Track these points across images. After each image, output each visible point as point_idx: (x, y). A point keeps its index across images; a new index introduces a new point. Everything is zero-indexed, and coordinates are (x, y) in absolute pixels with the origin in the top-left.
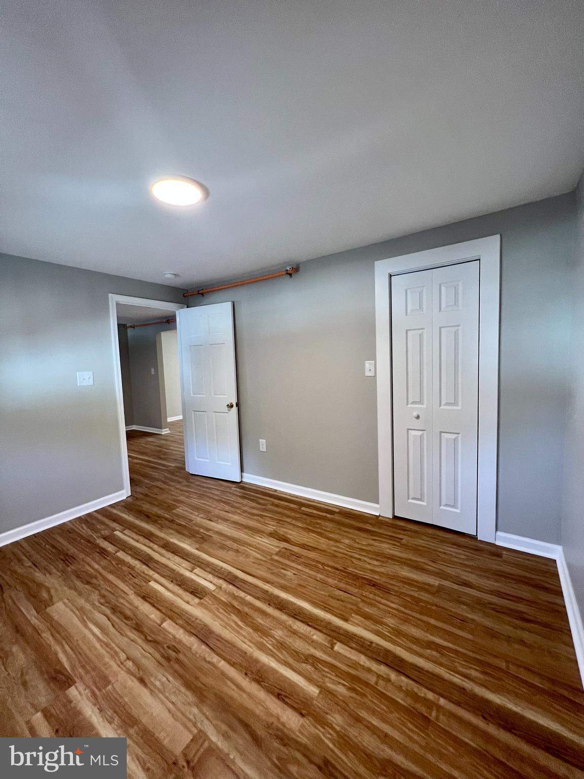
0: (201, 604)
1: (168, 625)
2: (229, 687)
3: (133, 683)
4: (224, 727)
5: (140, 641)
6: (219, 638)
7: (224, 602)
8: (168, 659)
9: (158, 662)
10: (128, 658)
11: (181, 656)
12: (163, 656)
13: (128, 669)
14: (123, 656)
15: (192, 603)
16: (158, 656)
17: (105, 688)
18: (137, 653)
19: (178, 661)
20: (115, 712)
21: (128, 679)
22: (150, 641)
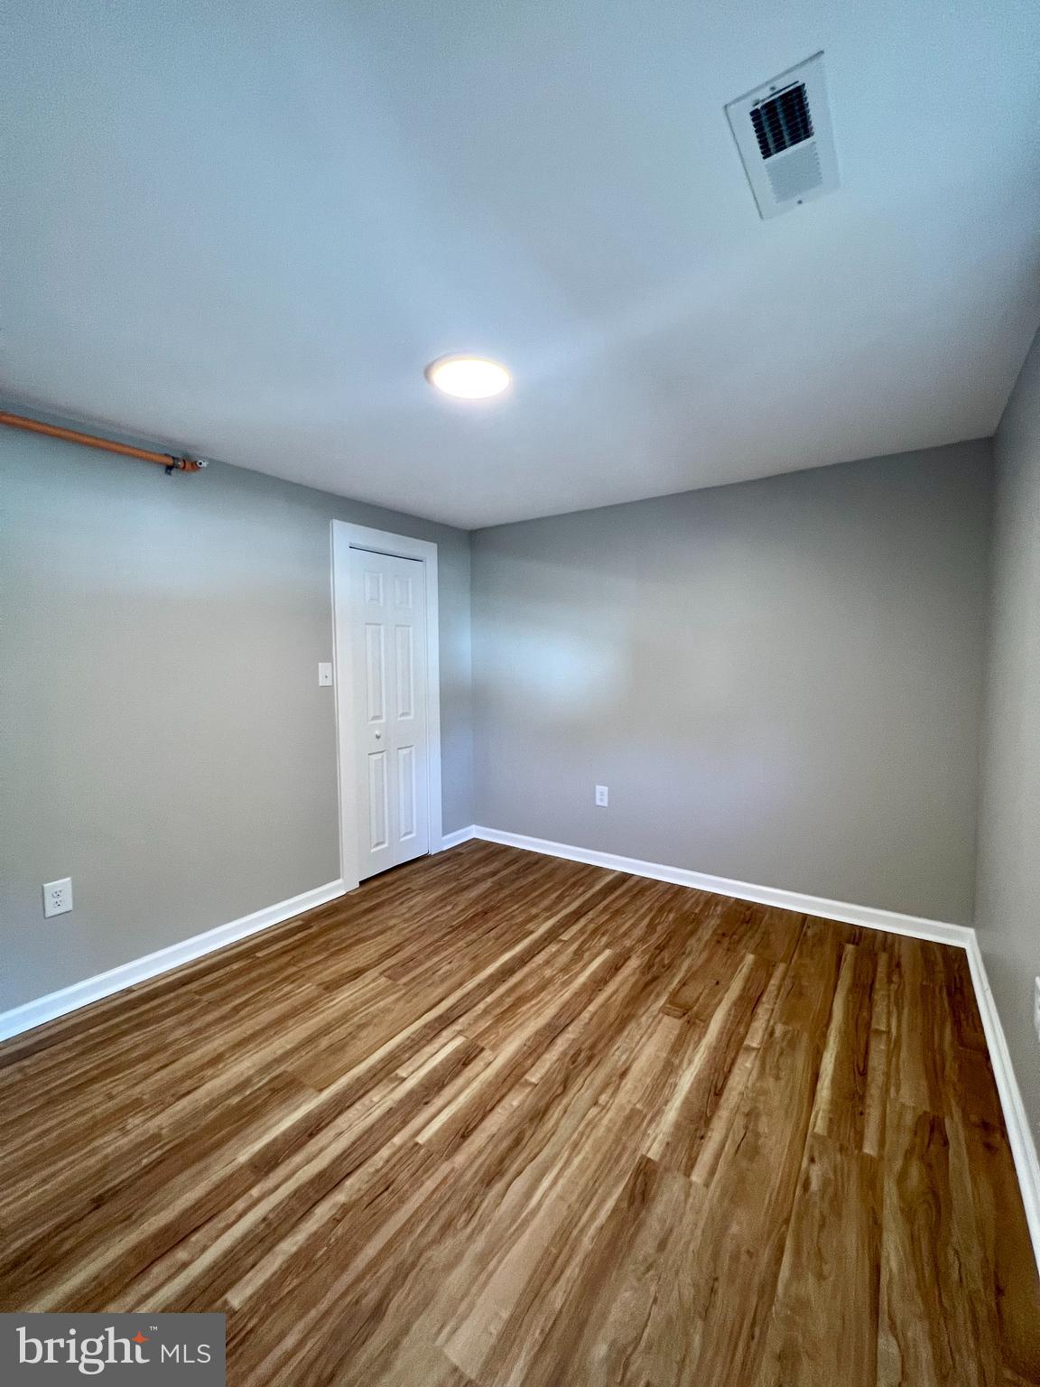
0: (494, 1048)
1: (534, 1077)
2: (615, 1000)
3: (628, 1083)
4: (652, 997)
5: (565, 1101)
6: (557, 1016)
7: (491, 1024)
8: (590, 1059)
9: (597, 1066)
10: (596, 1103)
11: (587, 1044)
12: (587, 1065)
13: (610, 1098)
14: (594, 1111)
15: (491, 1058)
16: (588, 1069)
17: (641, 1112)
18: (587, 1095)
19: (592, 1047)
20: (664, 1085)
21: (624, 1090)
22: (565, 1088)
